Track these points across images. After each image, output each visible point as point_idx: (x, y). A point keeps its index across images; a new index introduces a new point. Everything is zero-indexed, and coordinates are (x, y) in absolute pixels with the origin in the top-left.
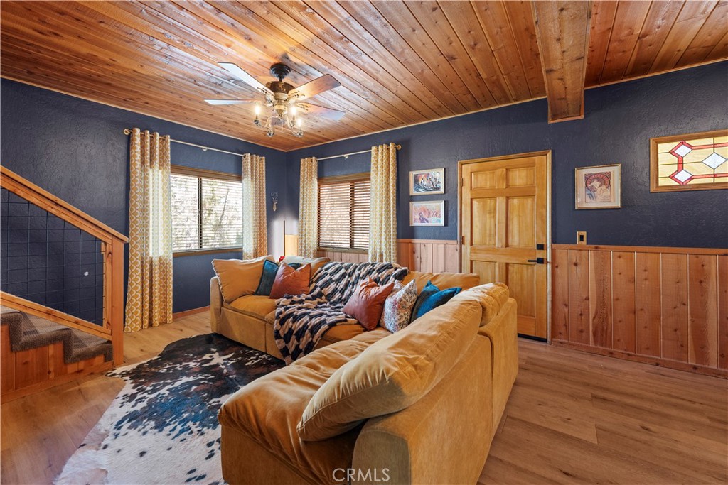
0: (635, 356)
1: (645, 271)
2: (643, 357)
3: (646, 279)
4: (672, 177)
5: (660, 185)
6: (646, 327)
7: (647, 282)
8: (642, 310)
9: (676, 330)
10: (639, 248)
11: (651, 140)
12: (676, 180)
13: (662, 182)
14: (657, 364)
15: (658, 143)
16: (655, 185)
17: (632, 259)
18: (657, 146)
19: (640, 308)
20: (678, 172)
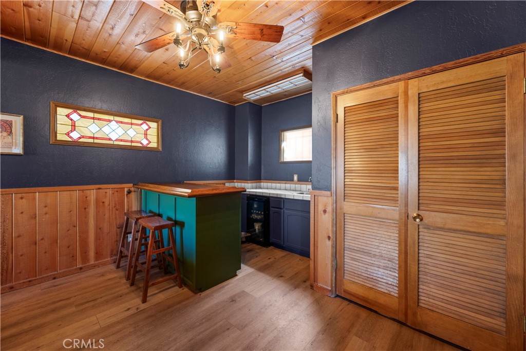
0: (37, 279)
1: (46, 207)
2: (43, 277)
3: (46, 214)
4: (68, 134)
5: (58, 139)
6: (46, 252)
7: (47, 216)
8: (42, 239)
9: (68, 247)
10: (41, 189)
11: (51, 103)
12: (71, 137)
13: (60, 137)
14: (54, 278)
15: (57, 106)
16: (54, 138)
17: (35, 199)
18: (56, 109)
19: (41, 238)
20: (71, 131)
